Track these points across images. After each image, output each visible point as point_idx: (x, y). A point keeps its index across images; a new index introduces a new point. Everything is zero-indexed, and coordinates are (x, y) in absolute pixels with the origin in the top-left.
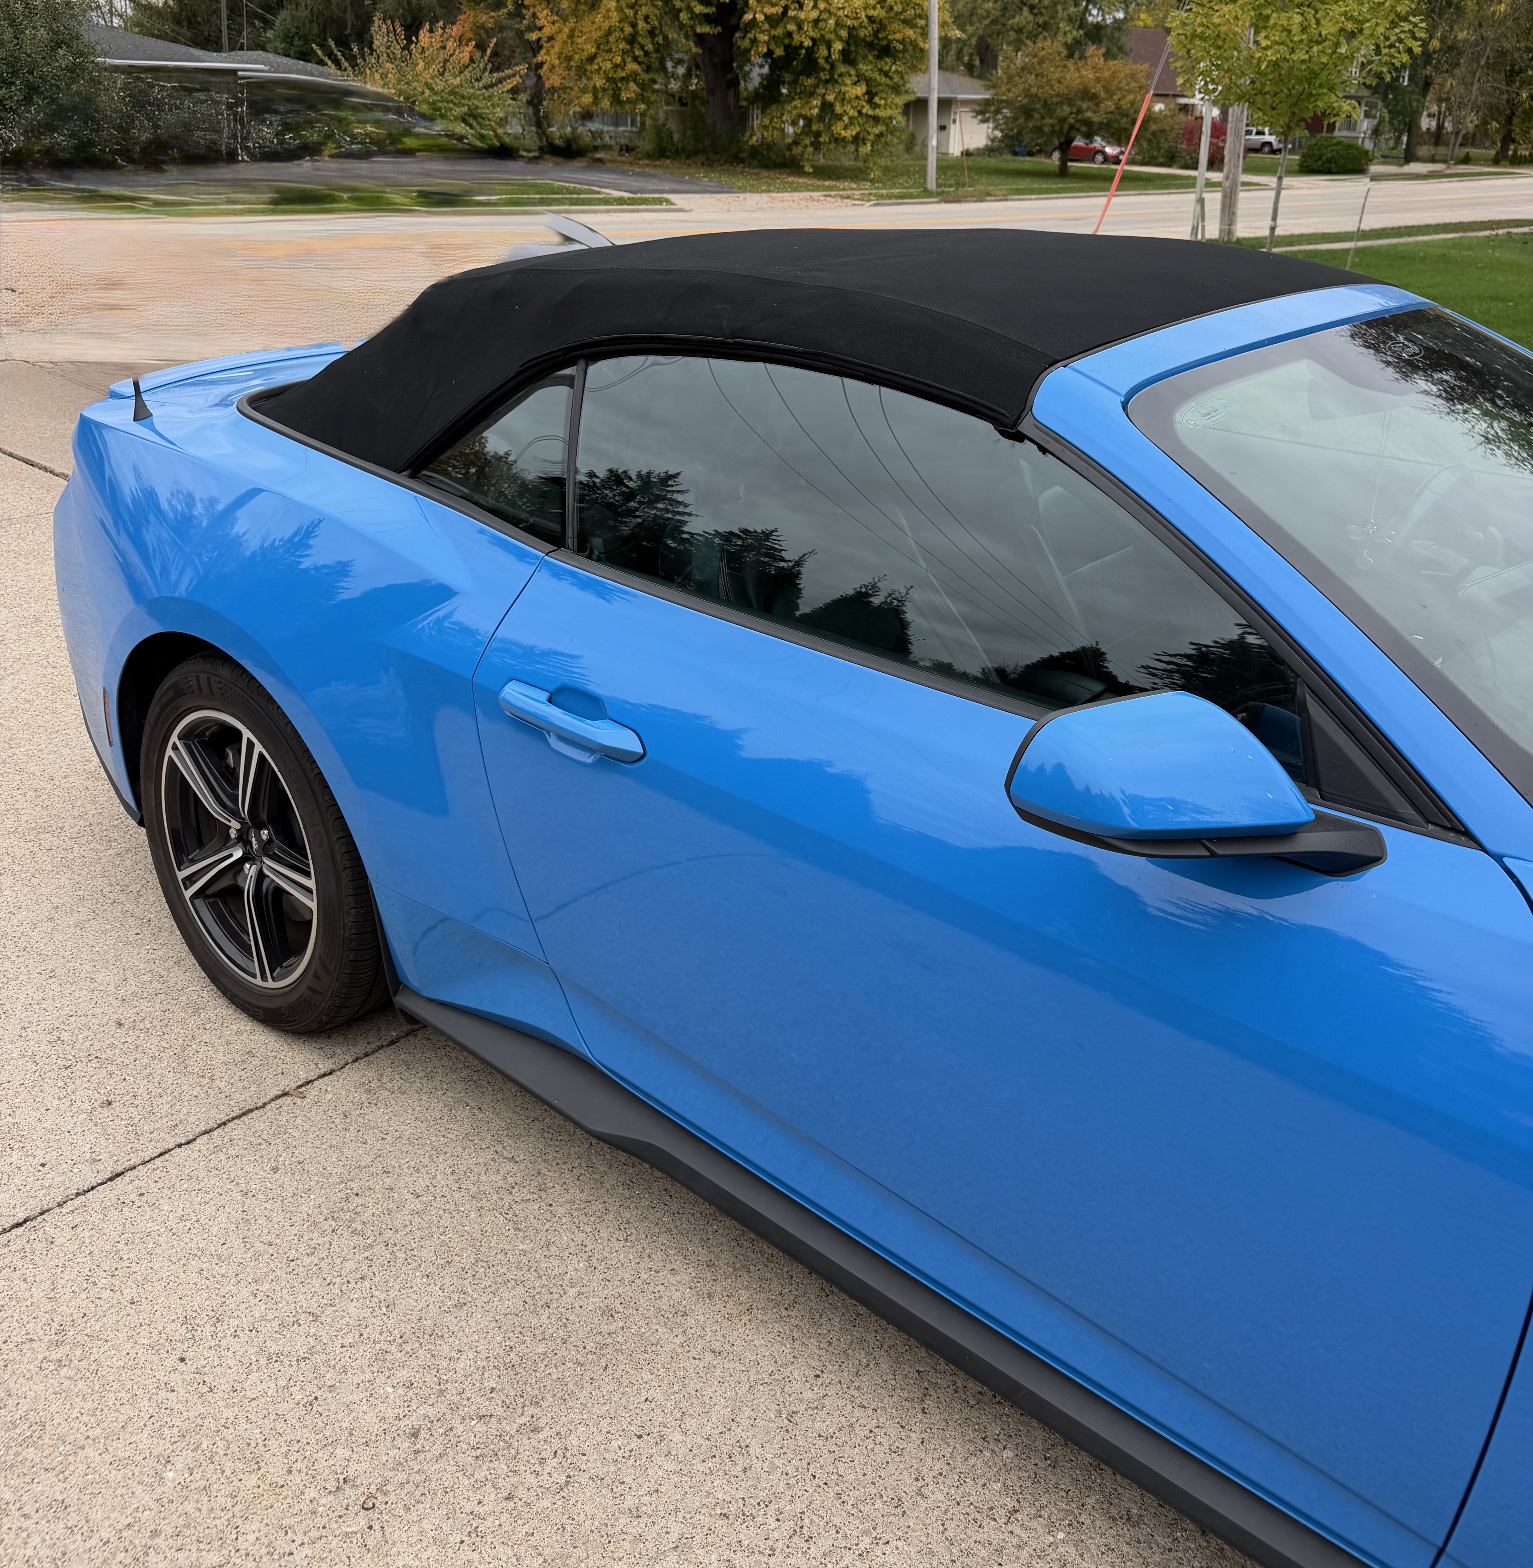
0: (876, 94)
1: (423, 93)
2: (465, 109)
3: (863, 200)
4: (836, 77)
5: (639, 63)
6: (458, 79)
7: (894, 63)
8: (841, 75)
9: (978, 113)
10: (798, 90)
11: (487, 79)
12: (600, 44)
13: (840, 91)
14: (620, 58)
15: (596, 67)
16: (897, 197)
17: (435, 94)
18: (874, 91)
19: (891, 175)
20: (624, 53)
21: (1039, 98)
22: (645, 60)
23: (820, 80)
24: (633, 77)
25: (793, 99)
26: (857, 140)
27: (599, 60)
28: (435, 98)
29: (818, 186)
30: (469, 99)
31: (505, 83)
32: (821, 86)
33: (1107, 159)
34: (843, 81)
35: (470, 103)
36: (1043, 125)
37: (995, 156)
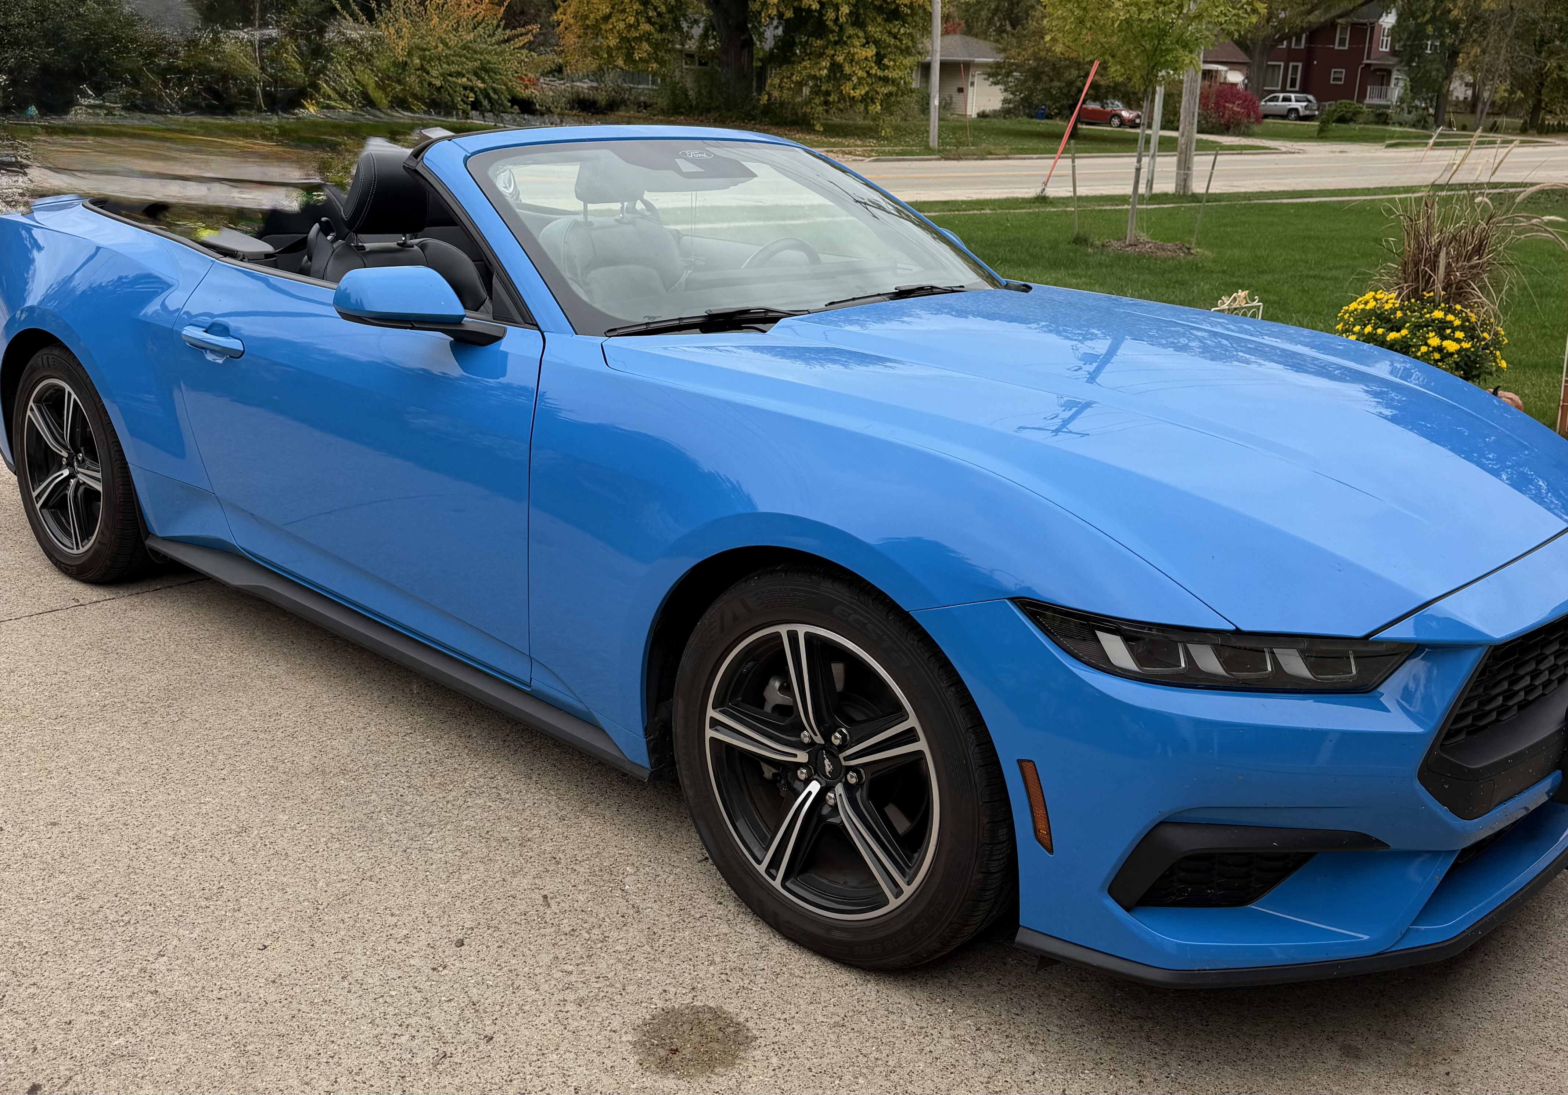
0: (884, 56)
1: (436, 47)
2: (477, 64)
3: (864, 156)
4: (845, 39)
5: (652, 24)
6: (472, 35)
7: (903, 26)
8: (849, 37)
9: (990, 75)
10: (808, 51)
11: (500, 34)
12: (615, 4)
13: (849, 53)
14: (633, 18)
15: (611, 27)
16: (898, 154)
17: (449, 48)
18: (882, 53)
19: (900, 132)
20: (637, 13)
21: (1048, 62)
22: (658, 20)
23: (829, 41)
24: (646, 37)
25: (804, 60)
26: (867, 99)
27: (614, 19)
28: (448, 52)
29: (824, 142)
30: (482, 54)
31: (516, 40)
32: (830, 47)
33: (1123, 123)
34: (852, 42)
35: (482, 58)
36: (1051, 87)
37: (1011, 118)
